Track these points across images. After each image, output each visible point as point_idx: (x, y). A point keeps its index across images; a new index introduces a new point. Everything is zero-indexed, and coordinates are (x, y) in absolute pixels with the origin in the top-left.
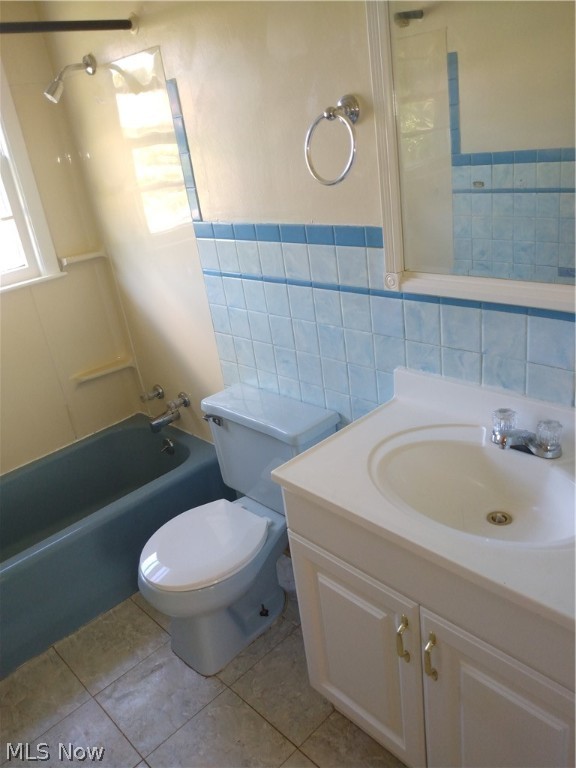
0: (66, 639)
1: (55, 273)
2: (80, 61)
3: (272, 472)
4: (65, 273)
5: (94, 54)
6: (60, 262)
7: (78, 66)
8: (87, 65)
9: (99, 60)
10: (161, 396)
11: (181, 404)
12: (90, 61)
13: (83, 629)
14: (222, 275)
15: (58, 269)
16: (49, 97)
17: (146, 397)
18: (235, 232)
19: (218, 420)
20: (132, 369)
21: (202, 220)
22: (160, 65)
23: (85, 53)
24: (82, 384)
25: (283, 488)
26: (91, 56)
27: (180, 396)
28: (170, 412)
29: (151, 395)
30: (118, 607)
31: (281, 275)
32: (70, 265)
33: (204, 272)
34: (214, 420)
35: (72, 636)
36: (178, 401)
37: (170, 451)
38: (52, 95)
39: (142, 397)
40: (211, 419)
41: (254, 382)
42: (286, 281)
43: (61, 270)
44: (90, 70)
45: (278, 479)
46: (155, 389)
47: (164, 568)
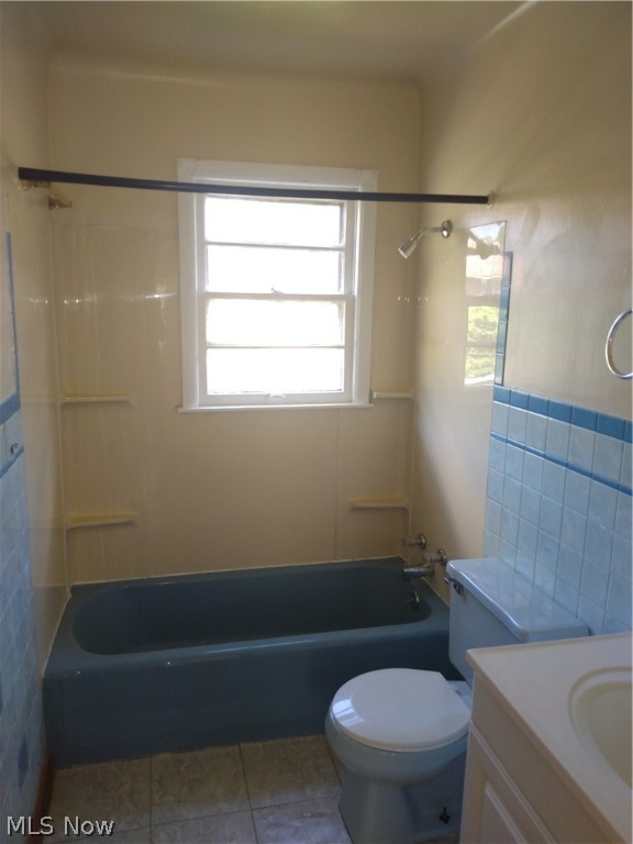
0: (252, 744)
1: (364, 403)
2: (439, 225)
3: (469, 651)
4: (372, 405)
5: (452, 221)
6: (371, 394)
7: (436, 230)
8: (444, 229)
9: (455, 227)
10: (423, 546)
11: (436, 561)
12: (448, 226)
13: (271, 742)
14: (507, 441)
15: (367, 400)
16: (402, 252)
17: (408, 542)
18: (529, 403)
19: (460, 587)
20: (404, 510)
21: (502, 385)
22: (503, 236)
23: (445, 219)
24: (356, 509)
25: (475, 673)
26: (449, 222)
27: (439, 552)
28: (425, 566)
29: (413, 541)
30: (310, 738)
31: (562, 458)
32: (378, 399)
33: (492, 435)
34: (455, 586)
35: (260, 744)
36: (435, 556)
37: (415, 606)
38: (404, 251)
39: (404, 541)
40: (452, 584)
41: (510, 562)
42: (566, 465)
43: (370, 402)
44: (445, 233)
45: (471, 659)
46: (419, 537)
47: (356, 717)
